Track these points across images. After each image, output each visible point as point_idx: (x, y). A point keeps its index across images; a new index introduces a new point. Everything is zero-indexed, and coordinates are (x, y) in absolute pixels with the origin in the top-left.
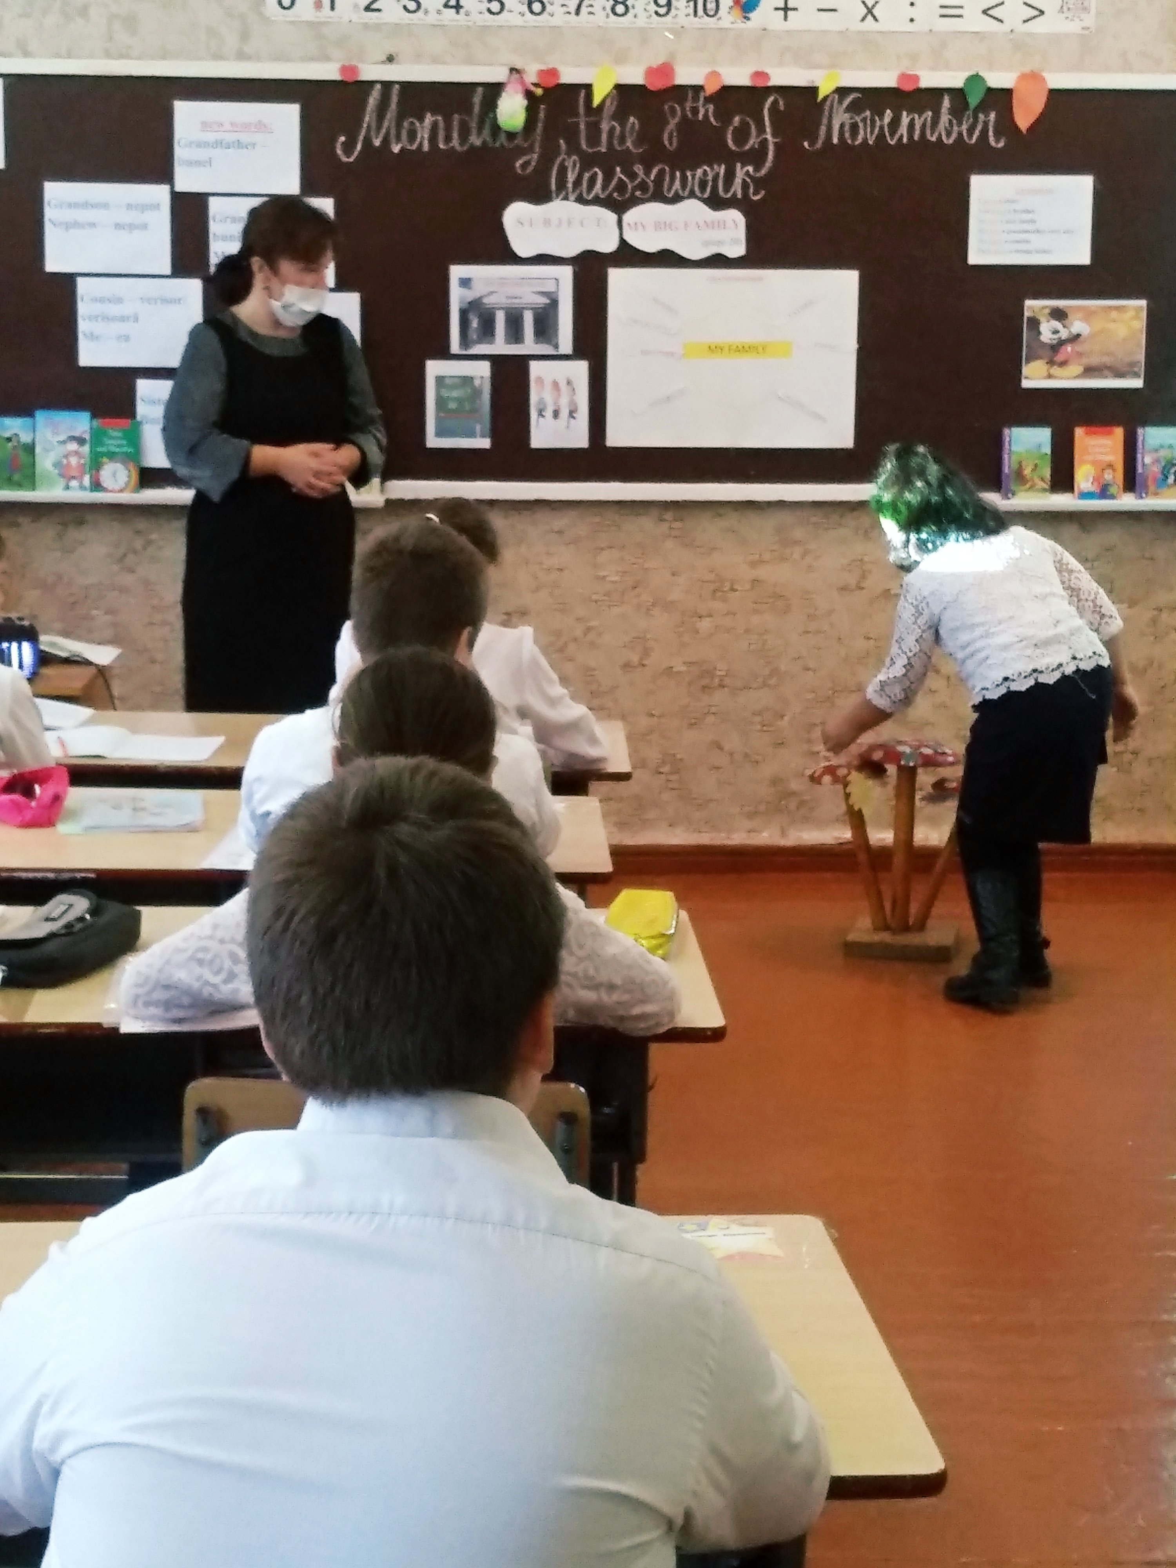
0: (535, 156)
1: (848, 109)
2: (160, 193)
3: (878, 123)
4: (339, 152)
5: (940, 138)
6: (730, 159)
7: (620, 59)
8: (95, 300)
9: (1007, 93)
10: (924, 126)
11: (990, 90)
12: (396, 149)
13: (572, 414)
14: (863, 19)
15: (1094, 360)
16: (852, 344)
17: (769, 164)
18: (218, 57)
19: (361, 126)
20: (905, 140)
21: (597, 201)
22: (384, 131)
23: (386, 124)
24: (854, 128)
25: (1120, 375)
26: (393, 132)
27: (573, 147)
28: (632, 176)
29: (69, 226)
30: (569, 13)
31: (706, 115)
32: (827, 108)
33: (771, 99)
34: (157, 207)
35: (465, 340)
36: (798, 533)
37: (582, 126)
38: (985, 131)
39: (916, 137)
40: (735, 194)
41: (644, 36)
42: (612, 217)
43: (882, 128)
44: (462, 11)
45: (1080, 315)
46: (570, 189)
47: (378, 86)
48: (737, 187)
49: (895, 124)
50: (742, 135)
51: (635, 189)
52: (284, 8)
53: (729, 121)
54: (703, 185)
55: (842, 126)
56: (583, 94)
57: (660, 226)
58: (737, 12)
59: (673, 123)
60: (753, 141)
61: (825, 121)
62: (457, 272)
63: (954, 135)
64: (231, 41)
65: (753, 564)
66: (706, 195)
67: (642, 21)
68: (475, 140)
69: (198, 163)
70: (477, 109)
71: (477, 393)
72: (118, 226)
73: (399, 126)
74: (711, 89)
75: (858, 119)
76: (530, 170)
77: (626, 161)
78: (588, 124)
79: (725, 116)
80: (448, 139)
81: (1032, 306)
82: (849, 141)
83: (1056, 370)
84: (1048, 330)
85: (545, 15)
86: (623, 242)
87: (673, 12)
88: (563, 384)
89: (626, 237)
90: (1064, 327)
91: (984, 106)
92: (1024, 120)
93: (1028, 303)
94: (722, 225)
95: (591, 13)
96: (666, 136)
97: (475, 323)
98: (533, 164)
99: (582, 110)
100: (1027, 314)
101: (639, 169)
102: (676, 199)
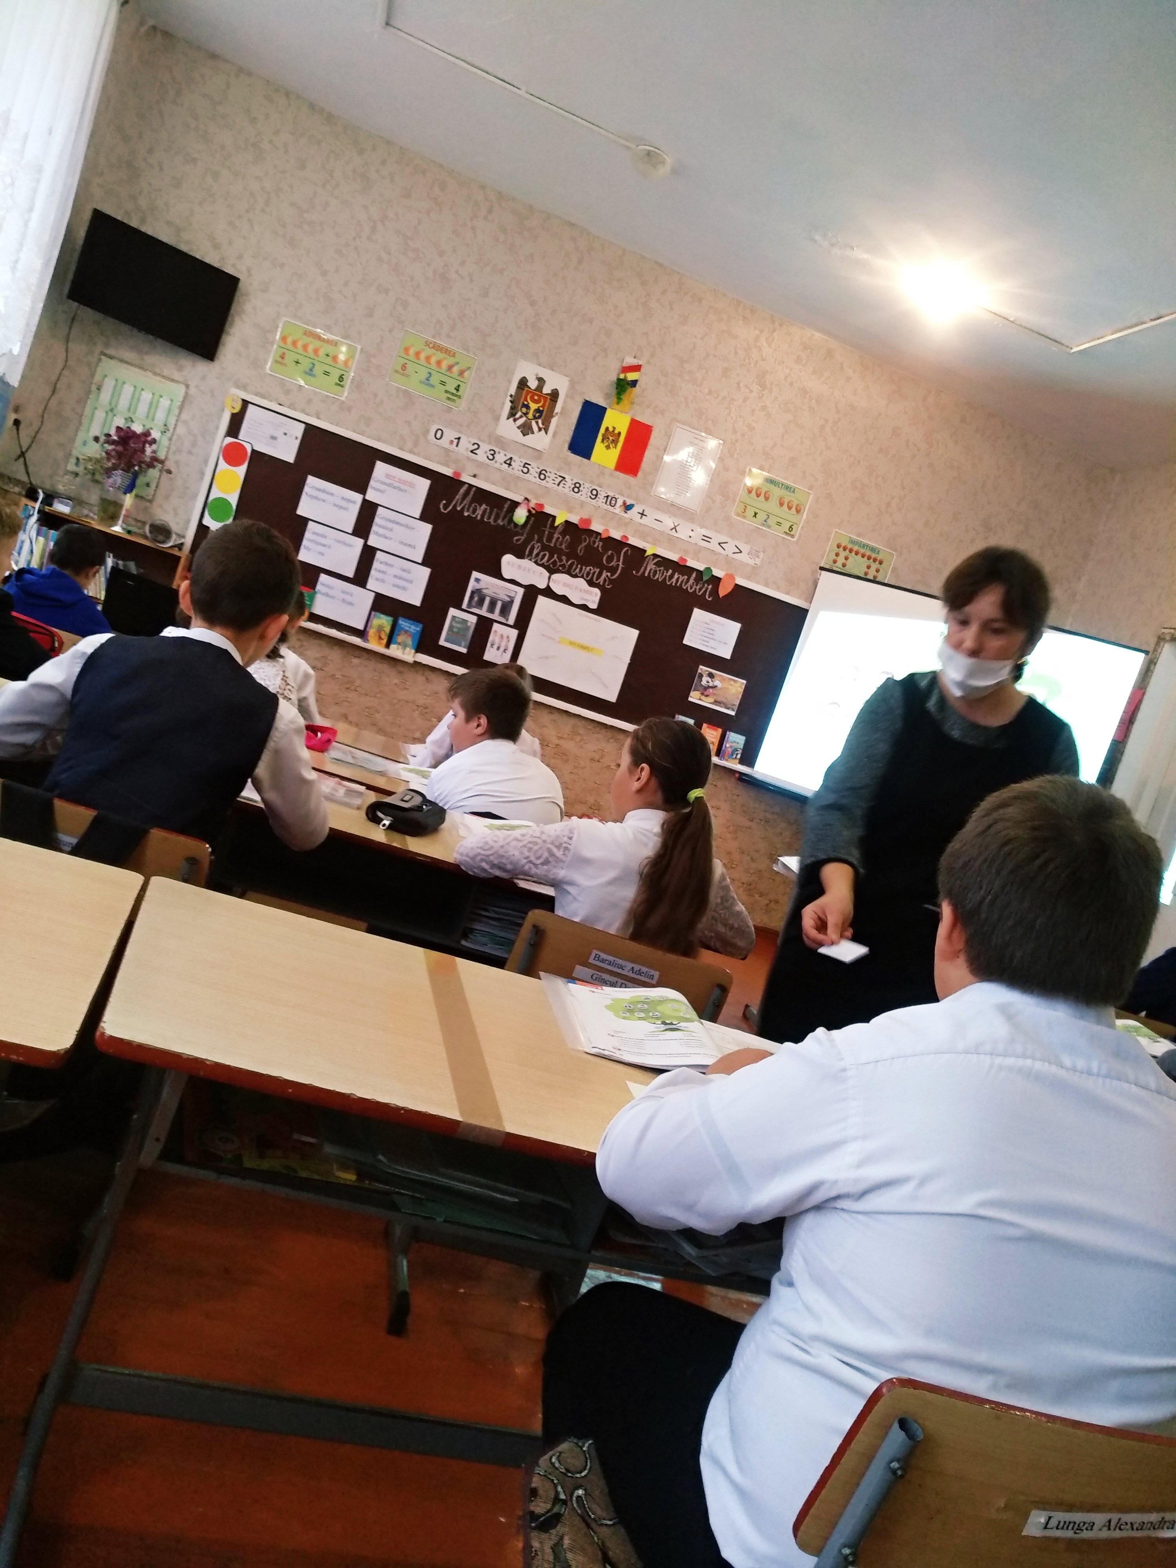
0: (523, 538)
1: (654, 564)
2: (359, 498)
3: (665, 574)
4: (441, 506)
5: (687, 588)
6: (602, 568)
7: (570, 510)
8: (314, 533)
9: (719, 579)
10: (682, 582)
11: (713, 576)
12: (466, 514)
13: (505, 651)
14: (671, 529)
15: (719, 699)
16: (627, 660)
17: (617, 575)
18: (401, 449)
19: (453, 499)
20: (673, 584)
21: (542, 565)
22: (462, 505)
23: (465, 502)
24: (655, 572)
25: (728, 709)
26: (467, 506)
27: (540, 540)
28: (561, 560)
29: (312, 497)
30: (555, 484)
31: (598, 546)
32: (647, 560)
33: (626, 549)
34: (354, 502)
35: (470, 605)
36: (581, 731)
37: (546, 532)
38: (706, 591)
39: (678, 585)
40: (599, 582)
41: (582, 504)
42: (548, 574)
43: (666, 576)
44: (511, 467)
45: (719, 678)
46: (533, 557)
47: (467, 485)
48: (601, 580)
49: (671, 577)
50: (610, 559)
51: (561, 566)
52: (437, 439)
53: (607, 552)
54: (588, 574)
55: (651, 570)
56: (551, 519)
57: (565, 585)
58: (623, 508)
59: (584, 544)
60: (613, 563)
61: (645, 565)
62: (475, 574)
63: (693, 589)
64: (409, 445)
65: (560, 738)
66: (588, 579)
67: (583, 498)
68: (500, 522)
69: (378, 490)
70: (505, 509)
71: (468, 628)
72: (335, 505)
73: (470, 506)
74: (604, 536)
75: (658, 569)
76: (519, 543)
77: (560, 552)
78: (549, 532)
79: (605, 549)
80: (489, 518)
81: (702, 669)
82: (652, 577)
83: (703, 698)
84: (705, 680)
85: (544, 481)
86: (548, 586)
87: (597, 498)
88: (505, 636)
89: (550, 584)
90: (712, 681)
91: (708, 582)
92: (723, 591)
93: (701, 667)
94: (590, 593)
95: (564, 487)
96: (579, 548)
97: (476, 599)
98: (521, 541)
99: (548, 526)
100: (699, 671)
101: (564, 558)
102: (575, 576)
